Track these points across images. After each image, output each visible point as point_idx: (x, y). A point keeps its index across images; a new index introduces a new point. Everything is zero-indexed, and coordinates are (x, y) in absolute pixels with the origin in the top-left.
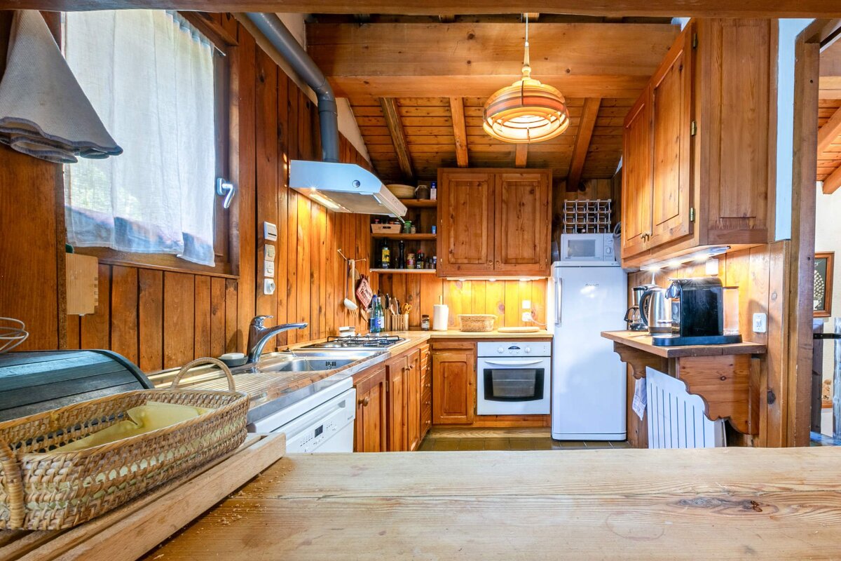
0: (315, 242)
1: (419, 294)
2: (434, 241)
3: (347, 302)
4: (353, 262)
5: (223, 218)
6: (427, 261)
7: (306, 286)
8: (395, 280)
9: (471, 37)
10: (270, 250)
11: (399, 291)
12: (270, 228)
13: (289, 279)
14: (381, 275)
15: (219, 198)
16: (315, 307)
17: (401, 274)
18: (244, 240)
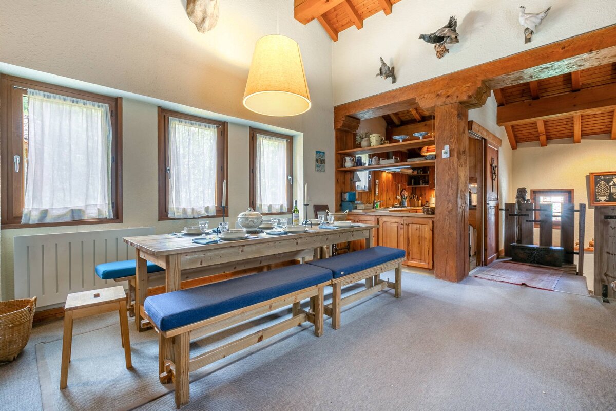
0: (388, 181)
1: (425, 194)
2: (428, 175)
3: (398, 197)
4: (400, 185)
5: (369, 182)
6: (427, 182)
7: (385, 193)
8: (417, 189)
9: (426, 125)
10: (377, 186)
11: (418, 192)
12: (377, 181)
13: (381, 192)
14: (413, 188)
15: (369, 178)
16: (388, 198)
17: (419, 187)
18: (372, 184)
